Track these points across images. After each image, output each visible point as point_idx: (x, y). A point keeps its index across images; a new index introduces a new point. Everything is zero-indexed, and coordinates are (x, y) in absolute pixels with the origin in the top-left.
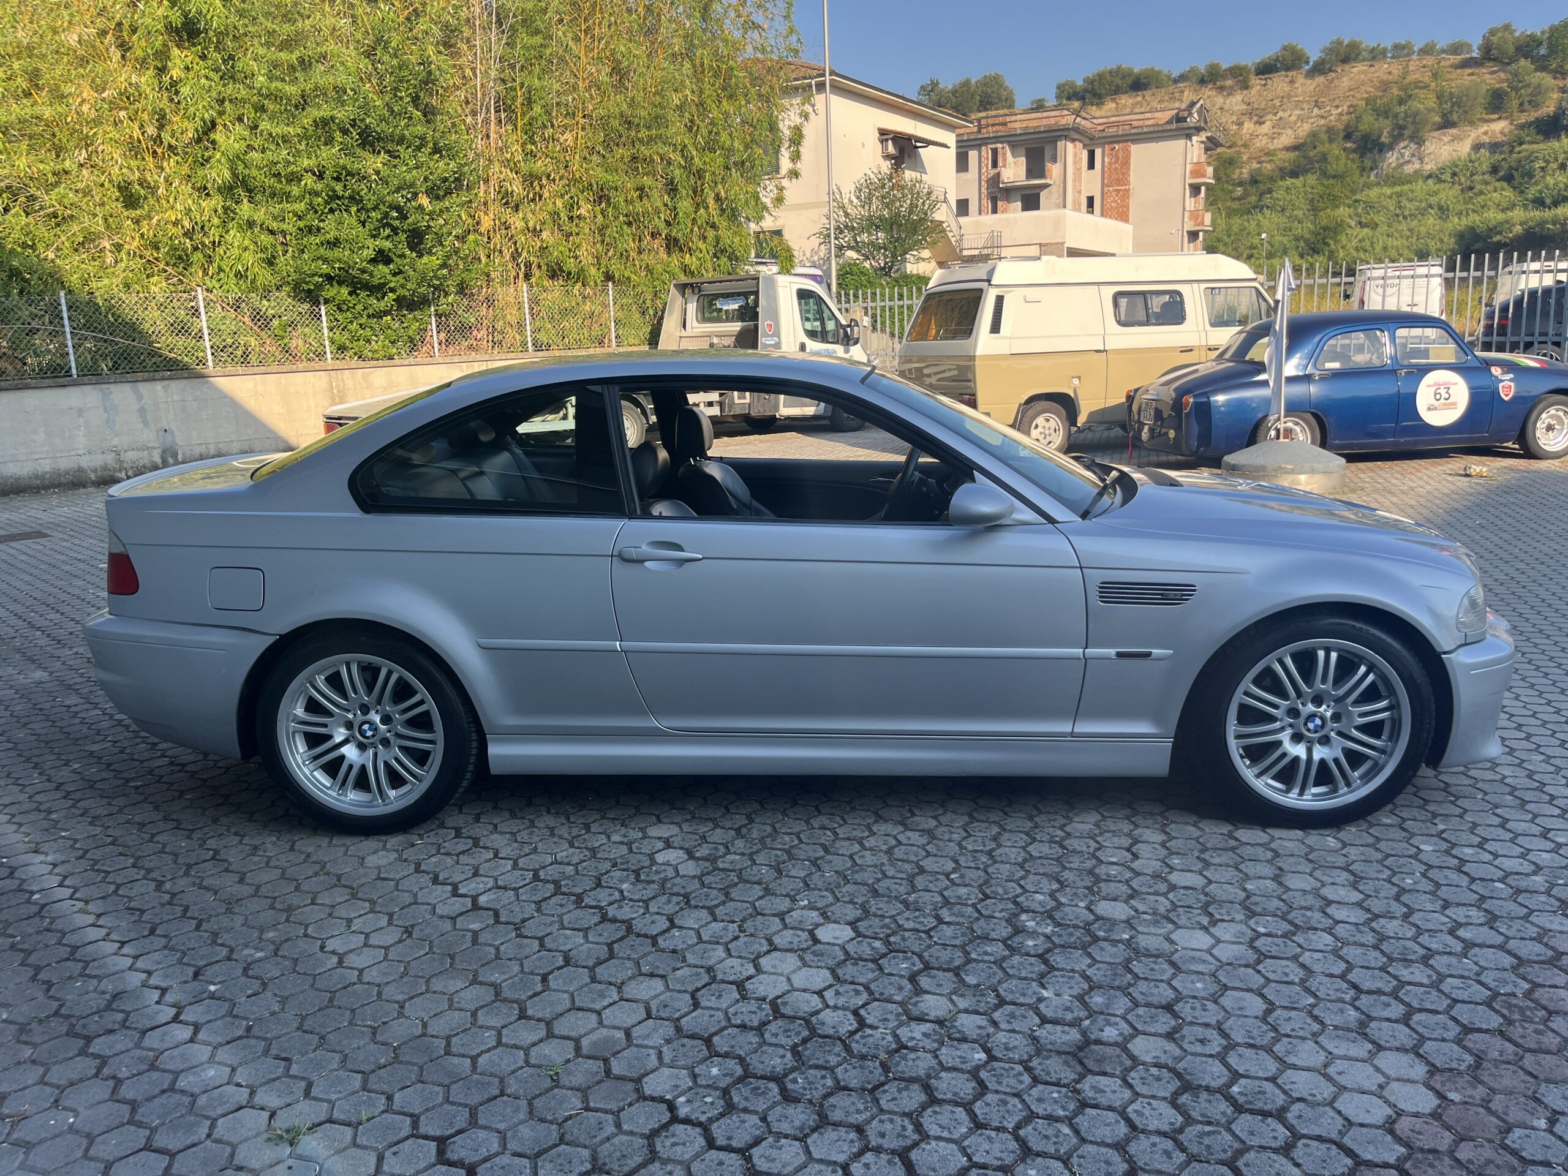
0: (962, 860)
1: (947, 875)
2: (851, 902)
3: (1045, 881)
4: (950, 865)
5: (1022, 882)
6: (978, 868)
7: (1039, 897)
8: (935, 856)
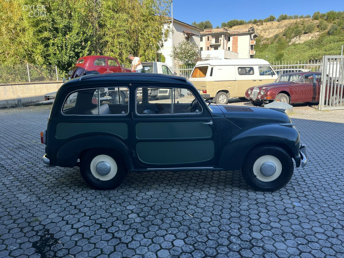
0: (213, 217)
1: (209, 223)
2: (183, 232)
3: (236, 225)
4: (210, 220)
5: (230, 225)
6: (218, 221)
7: (235, 231)
8: (205, 216)
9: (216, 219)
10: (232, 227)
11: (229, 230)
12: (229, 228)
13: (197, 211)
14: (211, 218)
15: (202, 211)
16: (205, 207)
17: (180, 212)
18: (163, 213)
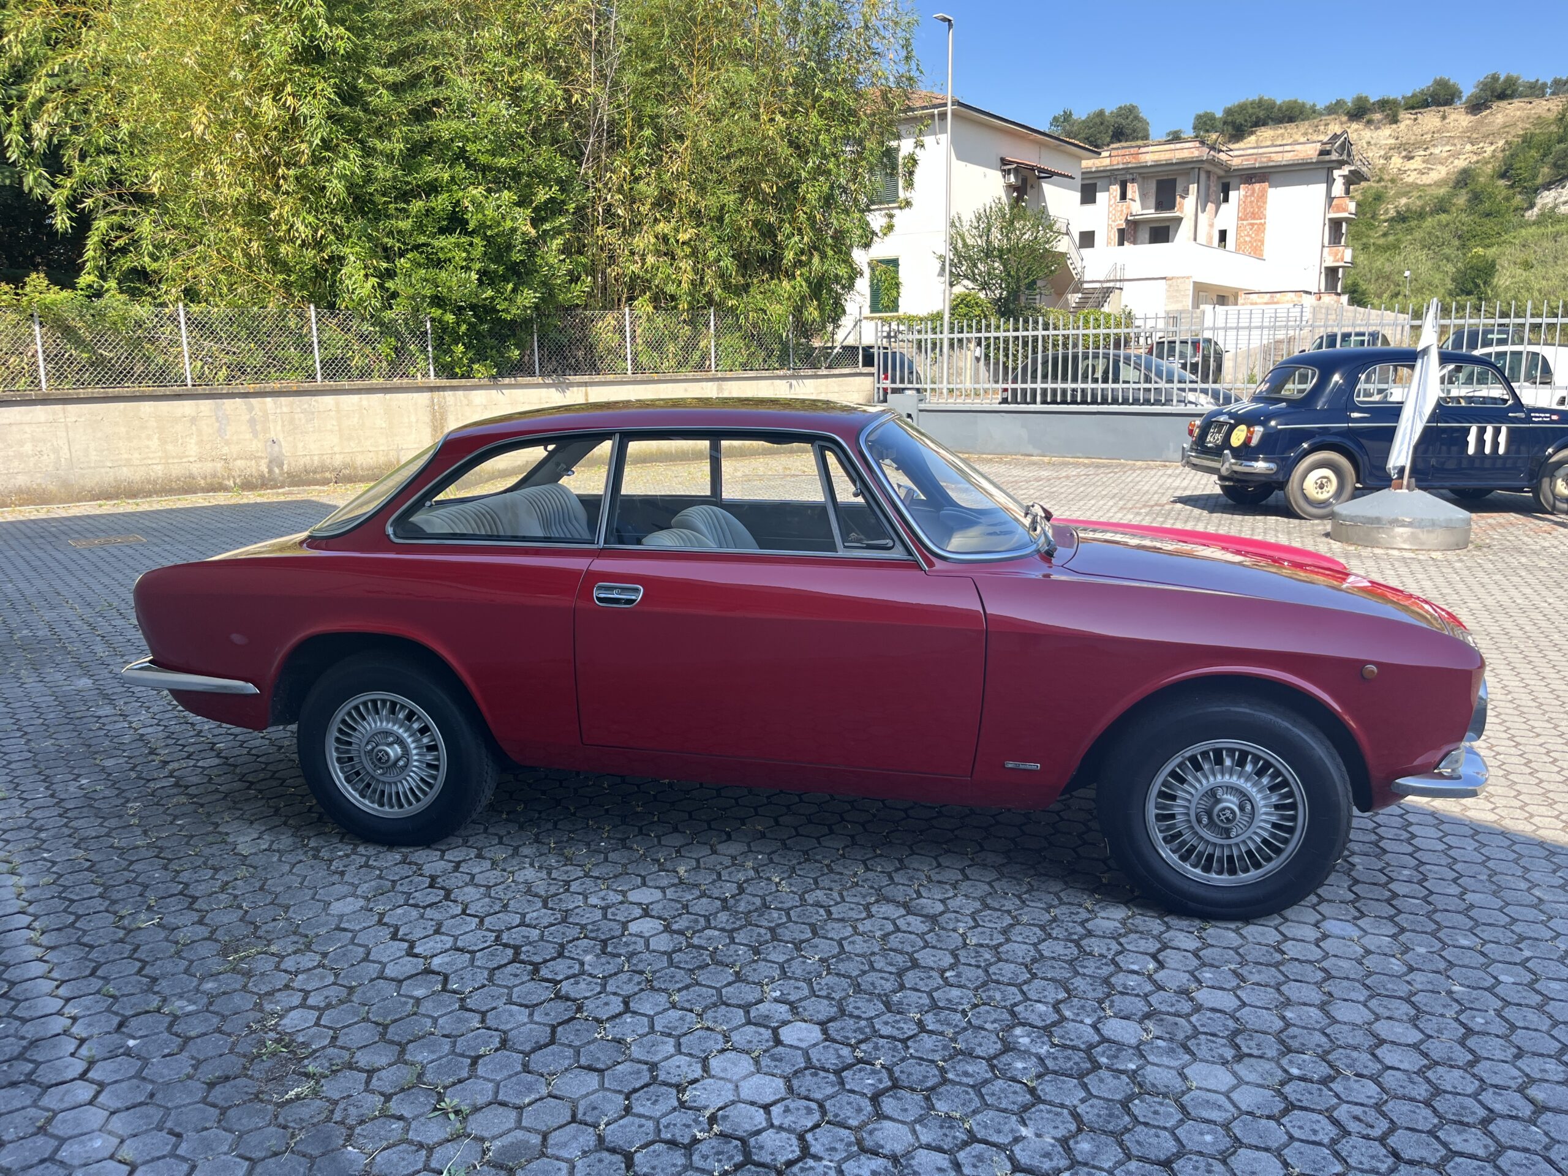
0: (962, 953)
1: (942, 972)
2: (828, 997)
3: (1051, 988)
4: (949, 960)
5: (1025, 988)
6: (978, 967)
7: (1041, 1007)
8: (933, 947)
9: (973, 962)
10: (1032, 995)
11: (1016, 1005)
12: (1019, 997)
13: (904, 927)
14: (956, 956)
15: (924, 928)
16: (942, 913)
17: (836, 925)
18: (765, 923)
